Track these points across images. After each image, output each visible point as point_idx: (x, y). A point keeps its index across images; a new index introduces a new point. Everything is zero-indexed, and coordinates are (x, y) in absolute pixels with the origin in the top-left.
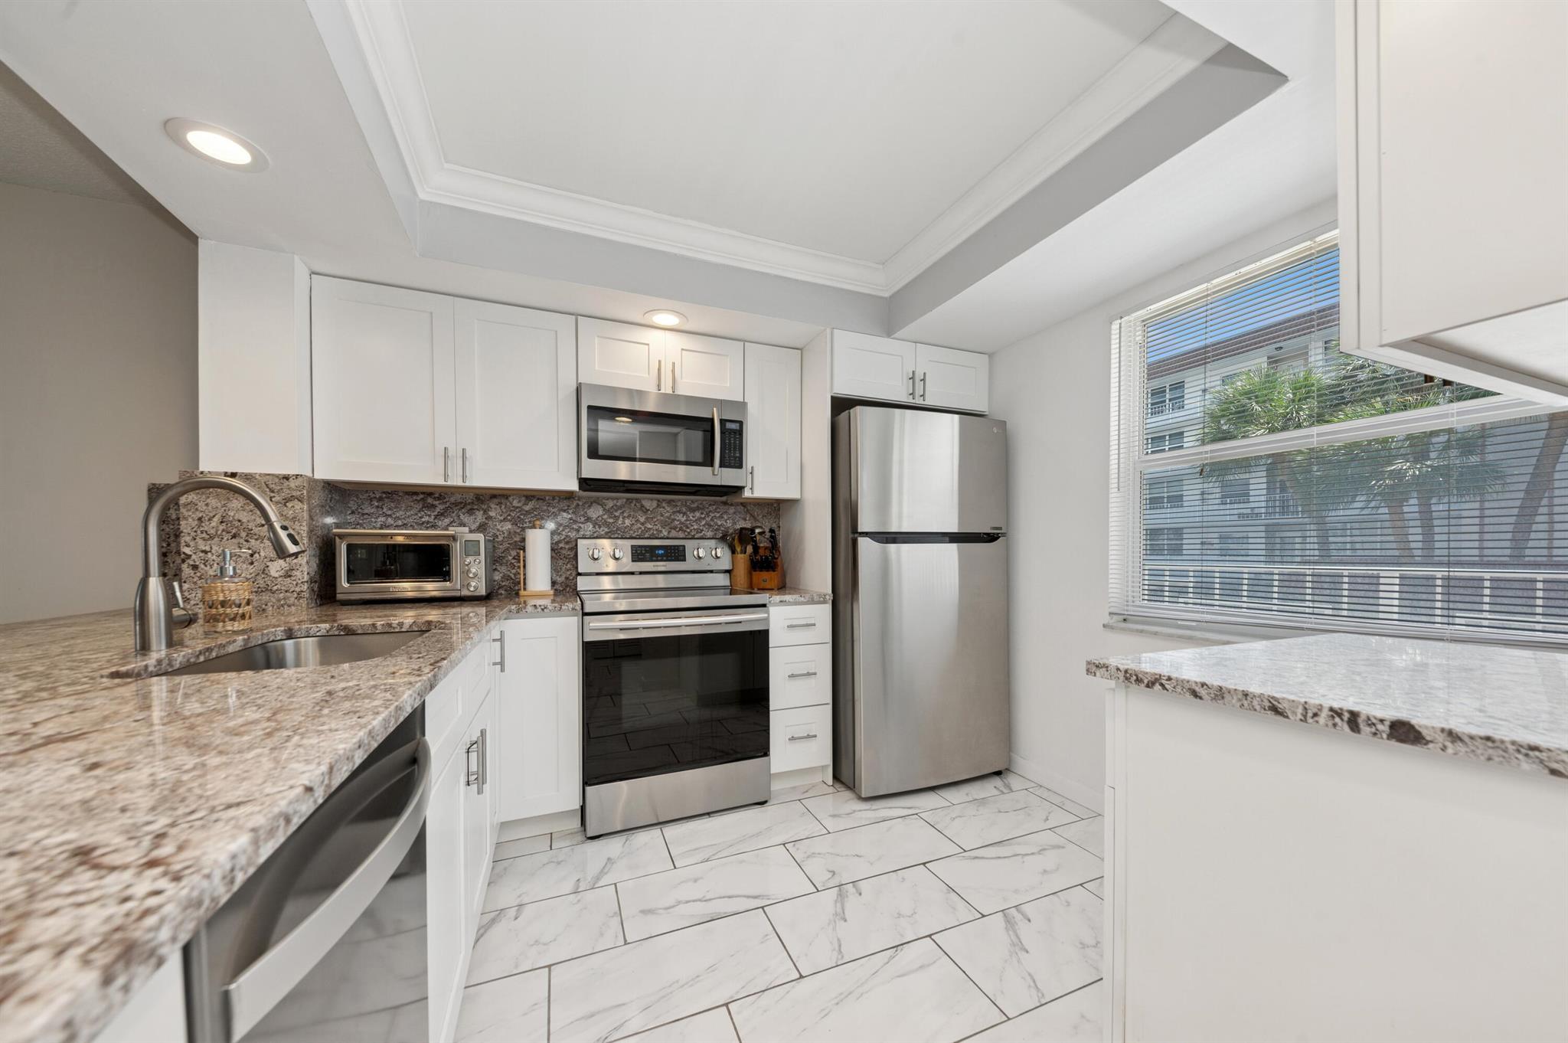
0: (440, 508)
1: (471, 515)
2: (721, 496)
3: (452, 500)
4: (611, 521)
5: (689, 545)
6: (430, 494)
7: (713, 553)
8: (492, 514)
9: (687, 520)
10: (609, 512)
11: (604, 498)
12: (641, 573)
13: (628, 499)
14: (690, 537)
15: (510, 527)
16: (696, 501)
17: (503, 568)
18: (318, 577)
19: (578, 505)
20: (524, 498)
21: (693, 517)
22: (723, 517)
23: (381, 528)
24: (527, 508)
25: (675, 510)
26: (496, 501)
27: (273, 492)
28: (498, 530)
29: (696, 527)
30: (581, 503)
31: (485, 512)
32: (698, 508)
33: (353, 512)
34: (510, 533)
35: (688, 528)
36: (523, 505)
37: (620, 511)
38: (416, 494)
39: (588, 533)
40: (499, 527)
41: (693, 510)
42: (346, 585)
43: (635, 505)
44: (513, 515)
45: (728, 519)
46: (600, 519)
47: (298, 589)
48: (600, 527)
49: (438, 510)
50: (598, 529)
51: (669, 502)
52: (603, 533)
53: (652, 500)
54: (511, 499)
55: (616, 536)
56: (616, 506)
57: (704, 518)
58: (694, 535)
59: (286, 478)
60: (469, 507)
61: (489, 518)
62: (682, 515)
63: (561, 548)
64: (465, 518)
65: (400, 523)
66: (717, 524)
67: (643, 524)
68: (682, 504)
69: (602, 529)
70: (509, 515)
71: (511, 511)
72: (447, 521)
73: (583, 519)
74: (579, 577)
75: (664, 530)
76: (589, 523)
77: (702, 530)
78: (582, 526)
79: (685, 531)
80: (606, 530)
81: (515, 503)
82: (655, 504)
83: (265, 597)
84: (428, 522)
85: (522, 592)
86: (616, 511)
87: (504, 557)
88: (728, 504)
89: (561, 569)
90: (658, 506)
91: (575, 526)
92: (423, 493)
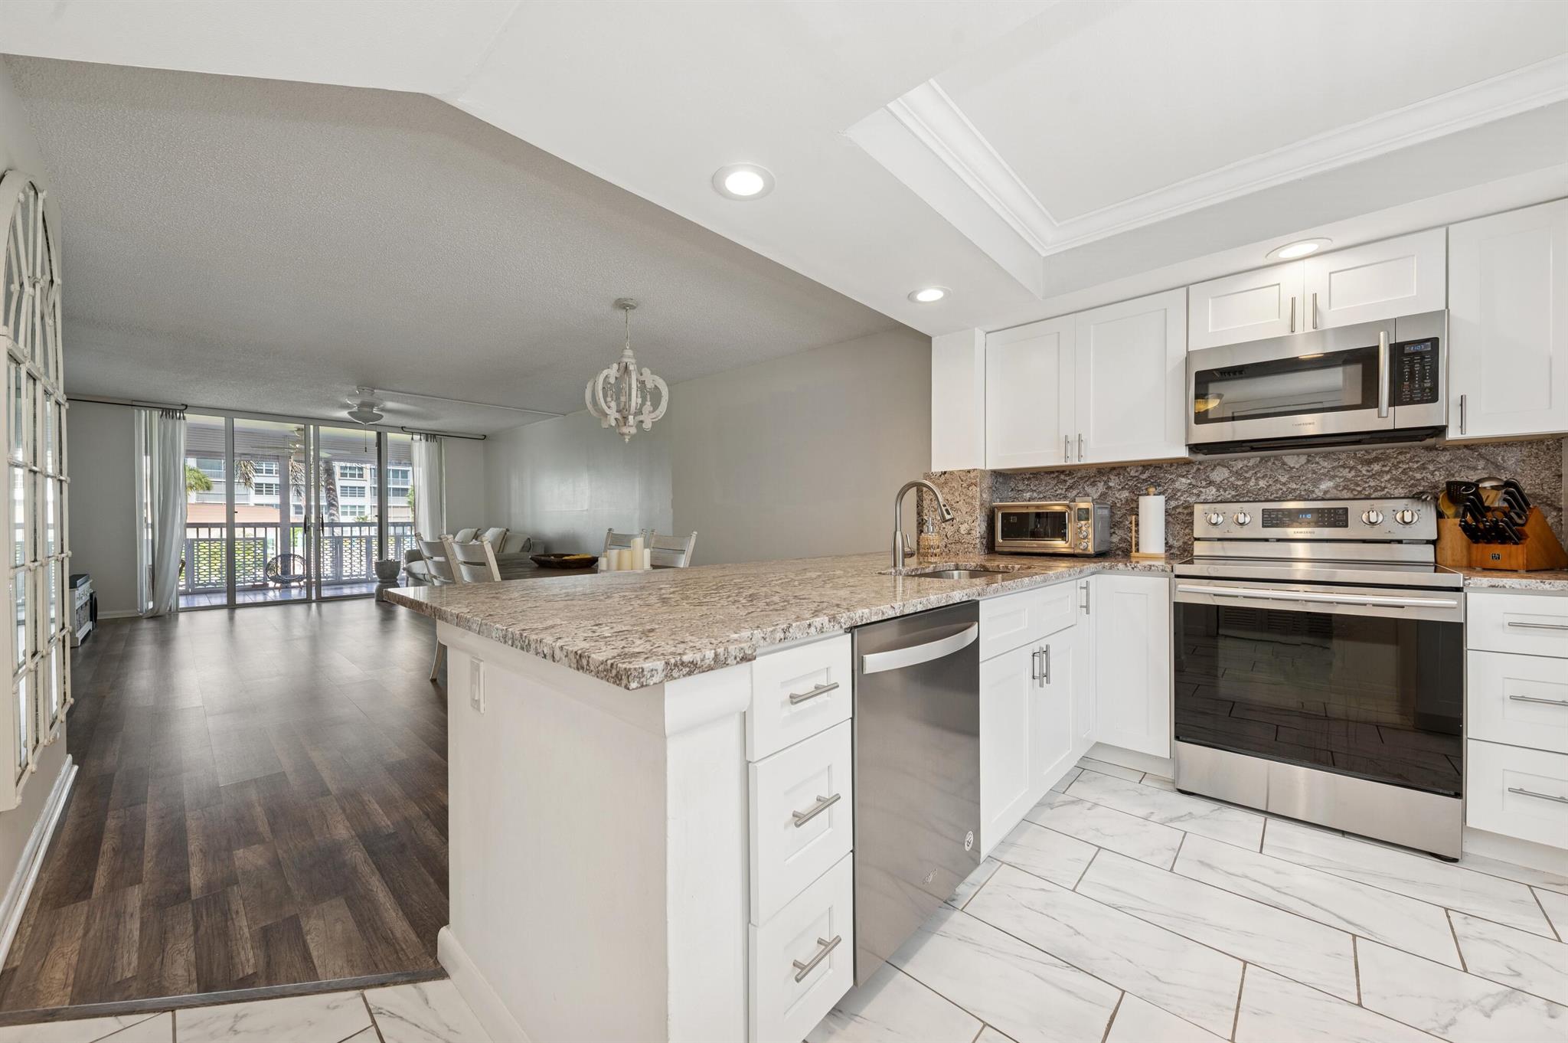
0: (1070, 482)
1: (1094, 486)
2: (1421, 441)
3: (1079, 475)
4: (1240, 483)
5: (1354, 507)
6: (1063, 472)
7: (1399, 516)
8: (1111, 484)
9: (1356, 476)
10: (1238, 474)
11: (1231, 460)
12: (1279, 540)
13: (1262, 459)
14: (1363, 496)
15: (1127, 495)
16: (1373, 450)
17: (1120, 532)
18: (986, 535)
19: (1199, 469)
20: (1140, 468)
21: (1368, 471)
22: (1424, 469)
23: (1029, 501)
24: (1144, 477)
25: (1336, 464)
26: (1115, 472)
27: (962, 481)
28: (1117, 498)
29: (1372, 484)
30: (1202, 468)
31: (1106, 483)
32: (1377, 460)
33: (1012, 490)
34: (1127, 500)
35: (1358, 485)
36: (1140, 474)
37: (1251, 472)
38: (1053, 472)
39: (1210, 498)
40: (1117, 495)
41: (1369, 462)
42: (1001, 541)
43: (1274, 463)
44: (1130, 484)
45: (1438, 469)
46: (1226, 481)
47: (974, 542)
48: (1225, 491)
49: (1068, 484)
50: (1222, 493)
51: (1326, 456)
52: (1229, 496)
53: (1298, 455)
54: (1128, 470)
55: (1246, 499)
56: (1247, 466)
57: (1389, 472)
58: (1370, 494)
59: (969, 472)
60: (1092, 479)
61: (1109, 488)
62: (1347, 470)
63: (1179, 513)
64: (1089, 489)
65: (1041, 496)
66: (1413, 478)
67: (1284, 484)
68: (1348, 457)
69: (1227, 492)
70: (1127, 484)
71: (1129, 480)
72: (1075, 492)
73: (1204, 483)
74: (1196, 542)
75: (1317, 490)
76: (1211, 487)
77: (1385, 488)
78: (1203, 490)
79: (1354, 490)
80: (1233, 493)
81: (1133, 473)
82: (1303, 459)
83: (958, 546)
84: (1061, 494)
85: (1134, 554)
86: (1247, 472)
87: (1121, 522)
88: (1437, 449)
89: (1178, 533)
90: (1308, 461)
91: (1195, 491)
92: (1058, 472)
